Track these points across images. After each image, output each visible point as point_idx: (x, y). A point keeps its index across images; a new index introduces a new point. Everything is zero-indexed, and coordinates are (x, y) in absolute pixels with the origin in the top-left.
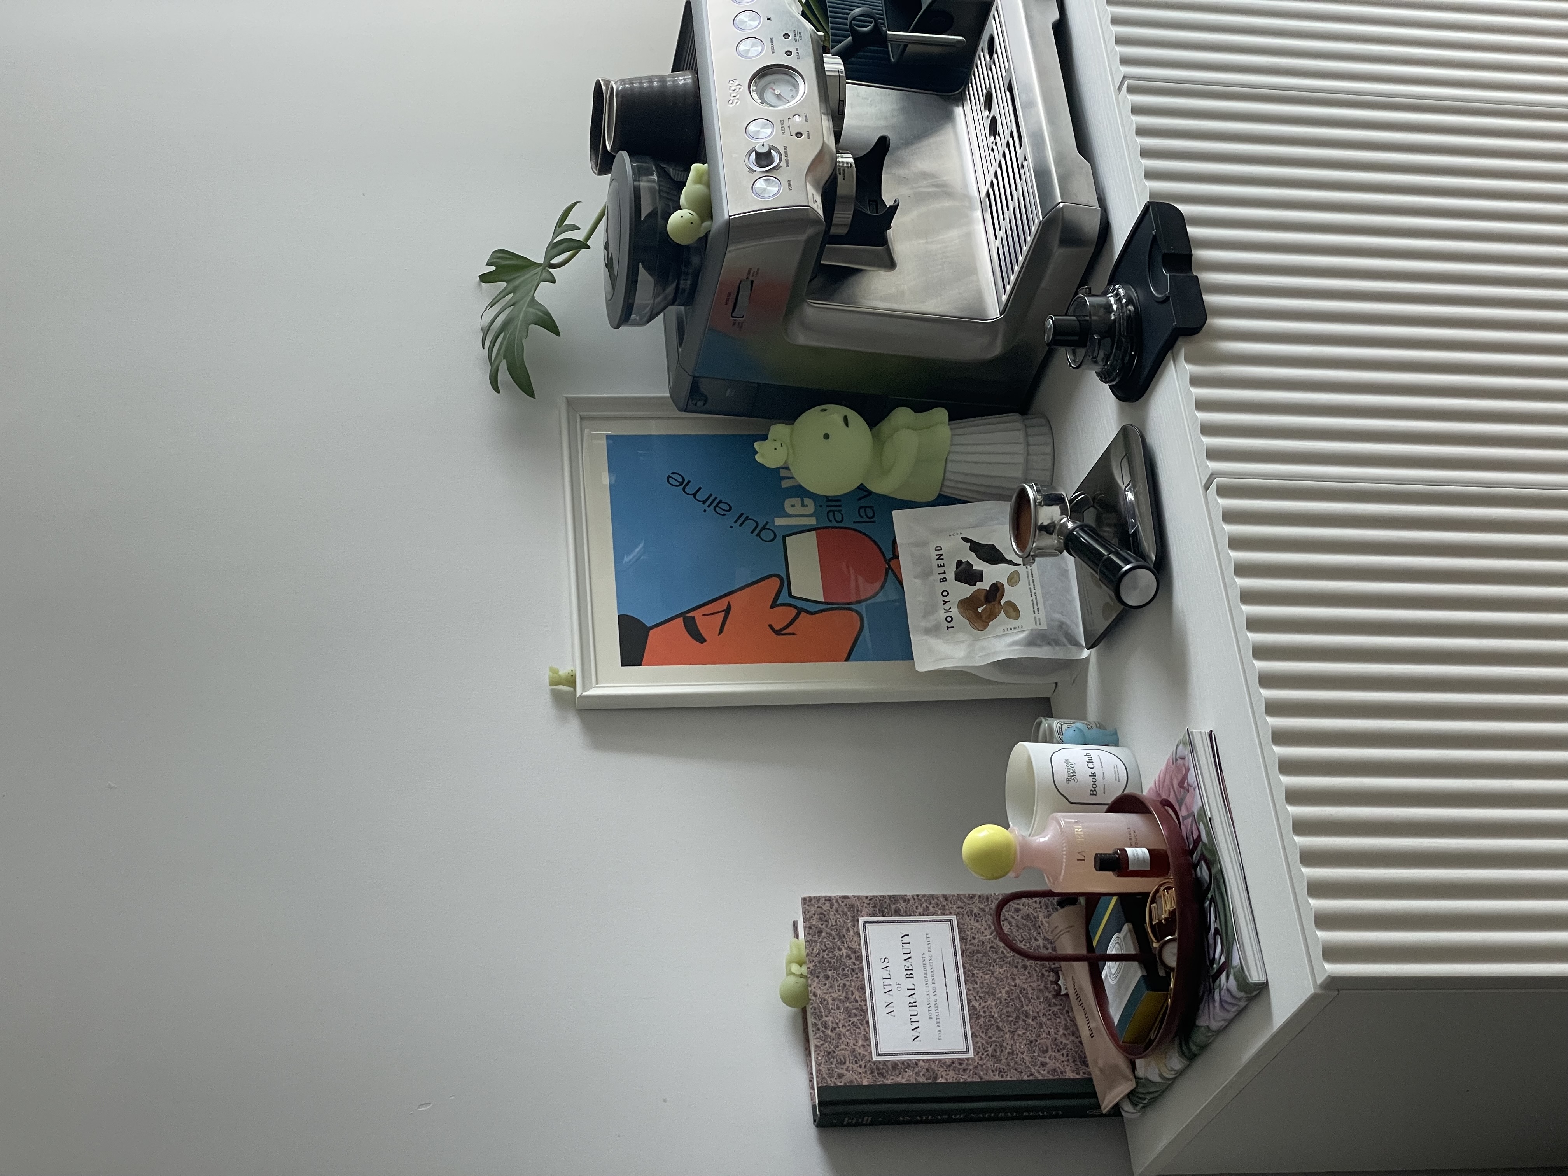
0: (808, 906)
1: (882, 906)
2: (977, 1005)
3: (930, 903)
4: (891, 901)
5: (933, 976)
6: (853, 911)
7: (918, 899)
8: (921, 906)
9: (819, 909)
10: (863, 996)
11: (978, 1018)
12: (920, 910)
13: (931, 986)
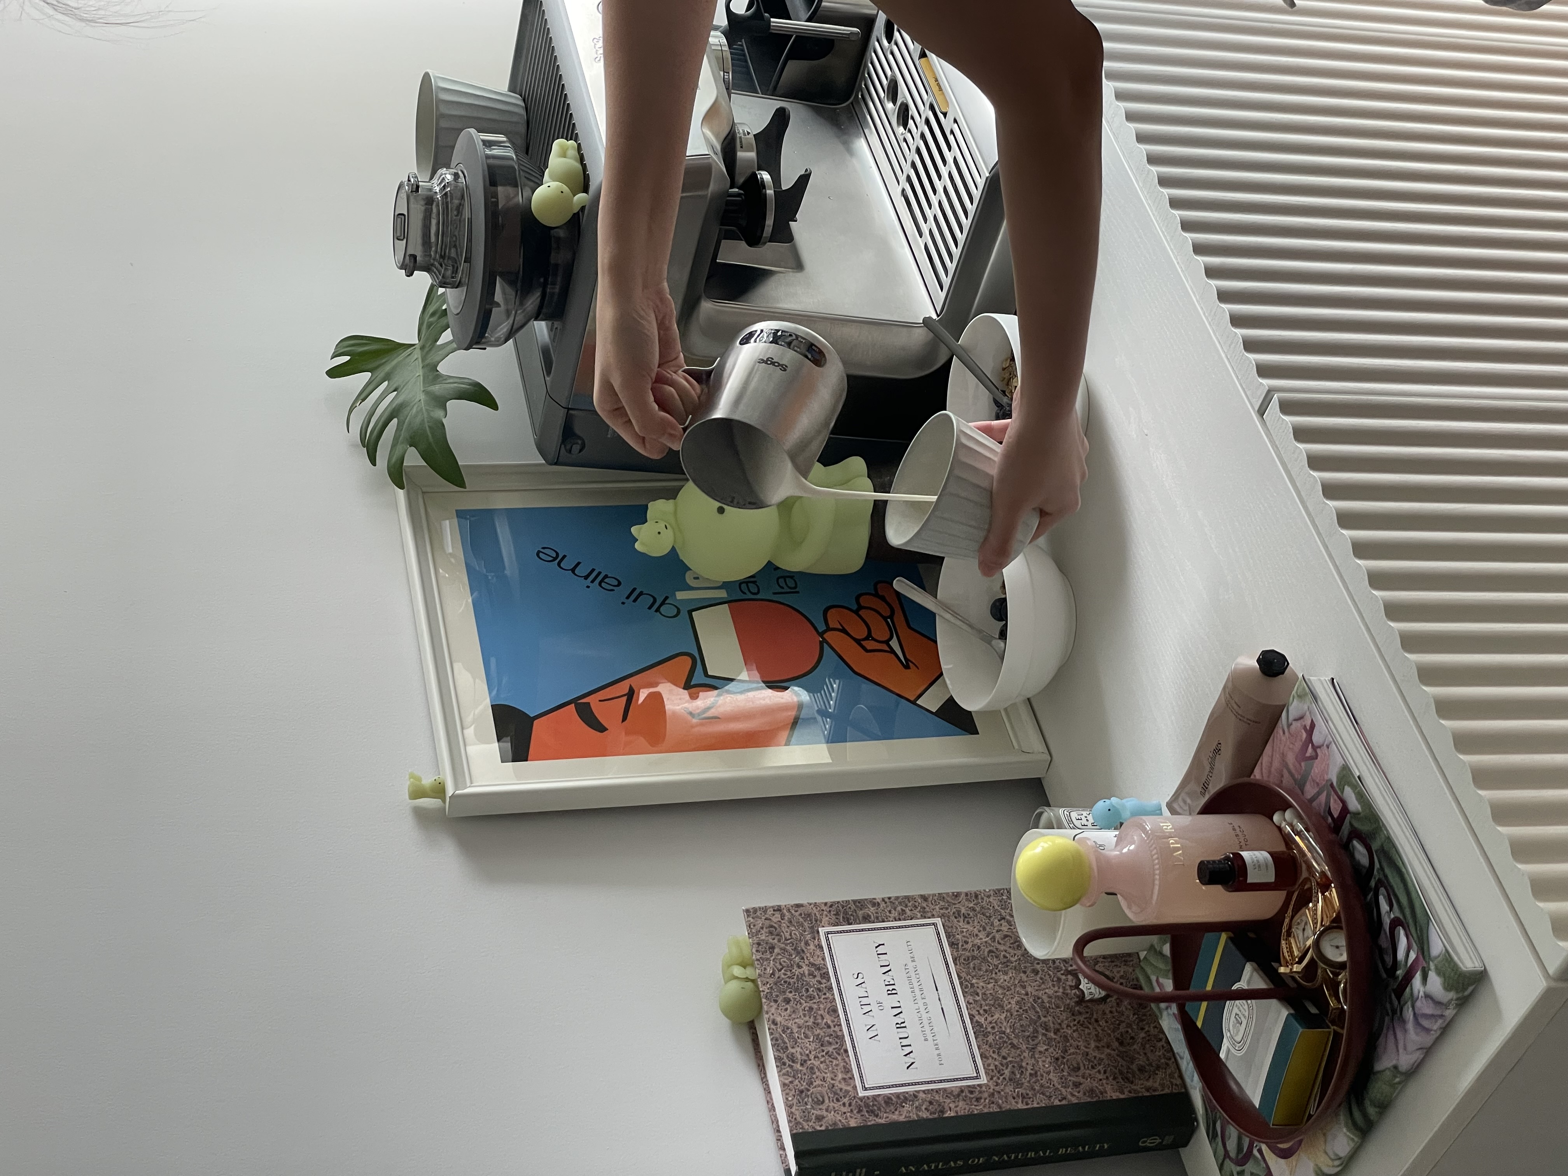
0: (753, 918)
1: (846, 913)
2: (982, 1020)
3: (906, 906)
4: (857, 906)
5: (921, 990)
6: (811, 920)
7: (891, 902)
8: (895, 909)
9: (766, 921)
10: (836, 1020)
11: (986, 1035)
12: (895, 914)
13: (921, 1003)
